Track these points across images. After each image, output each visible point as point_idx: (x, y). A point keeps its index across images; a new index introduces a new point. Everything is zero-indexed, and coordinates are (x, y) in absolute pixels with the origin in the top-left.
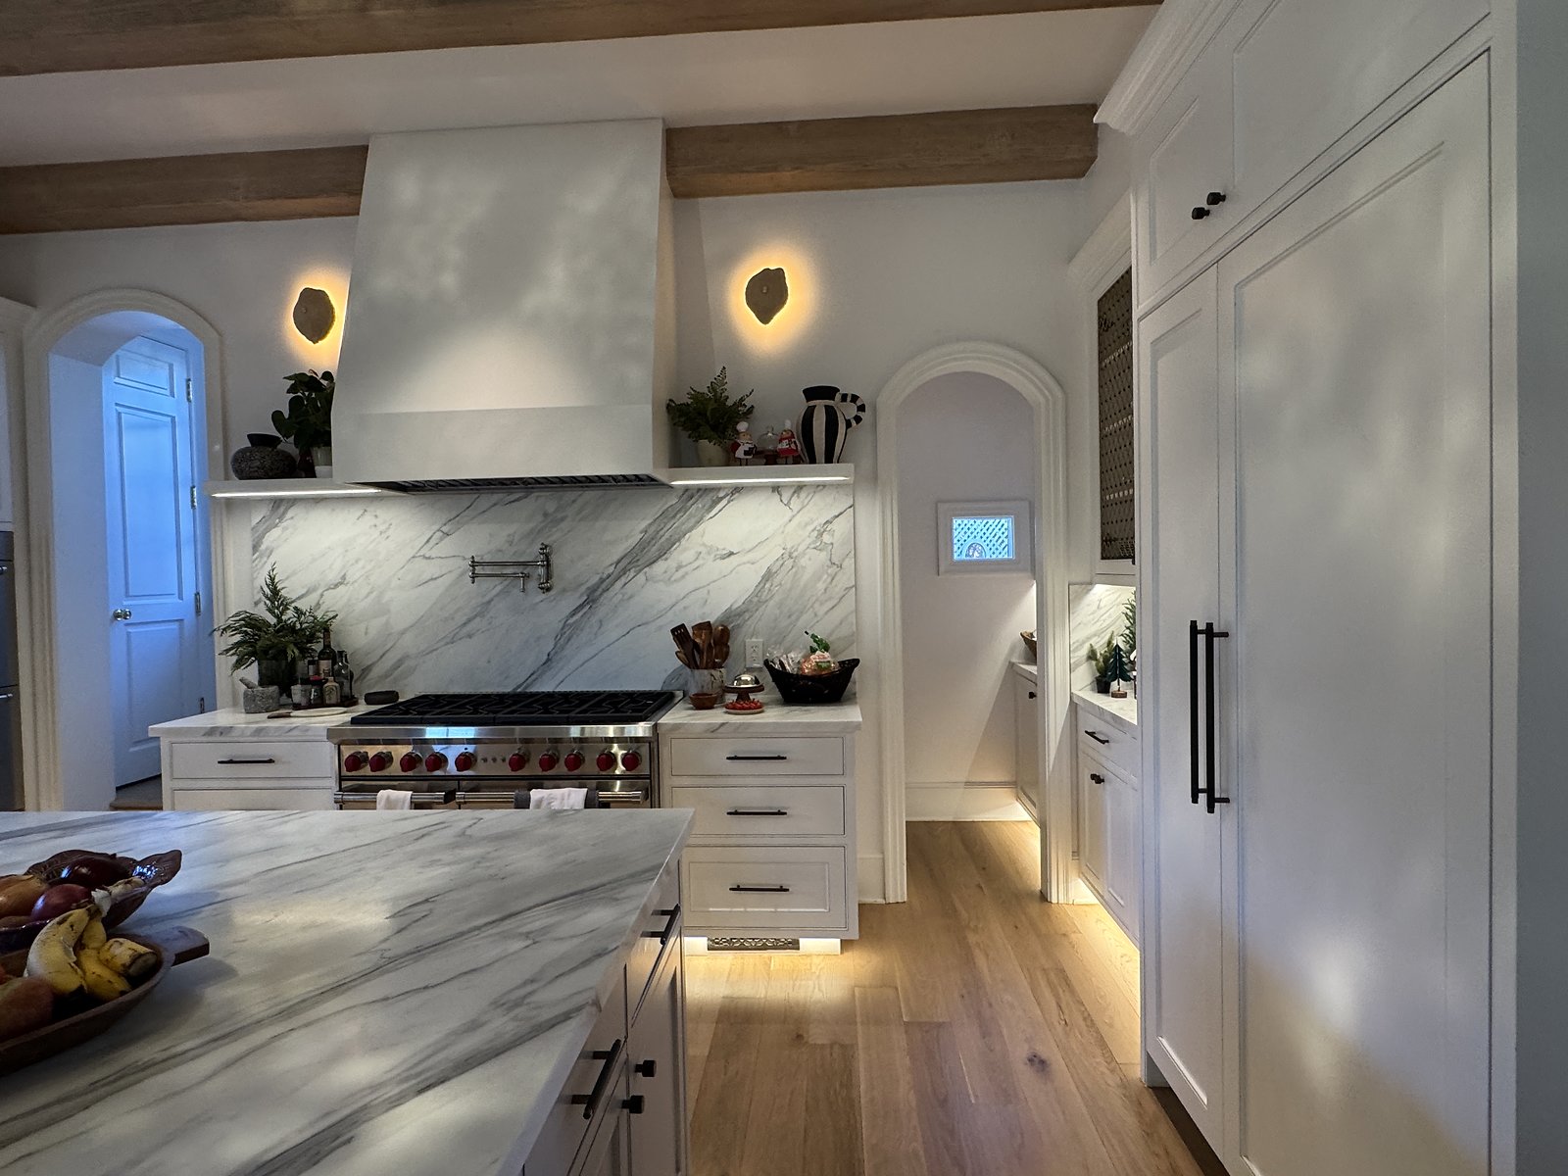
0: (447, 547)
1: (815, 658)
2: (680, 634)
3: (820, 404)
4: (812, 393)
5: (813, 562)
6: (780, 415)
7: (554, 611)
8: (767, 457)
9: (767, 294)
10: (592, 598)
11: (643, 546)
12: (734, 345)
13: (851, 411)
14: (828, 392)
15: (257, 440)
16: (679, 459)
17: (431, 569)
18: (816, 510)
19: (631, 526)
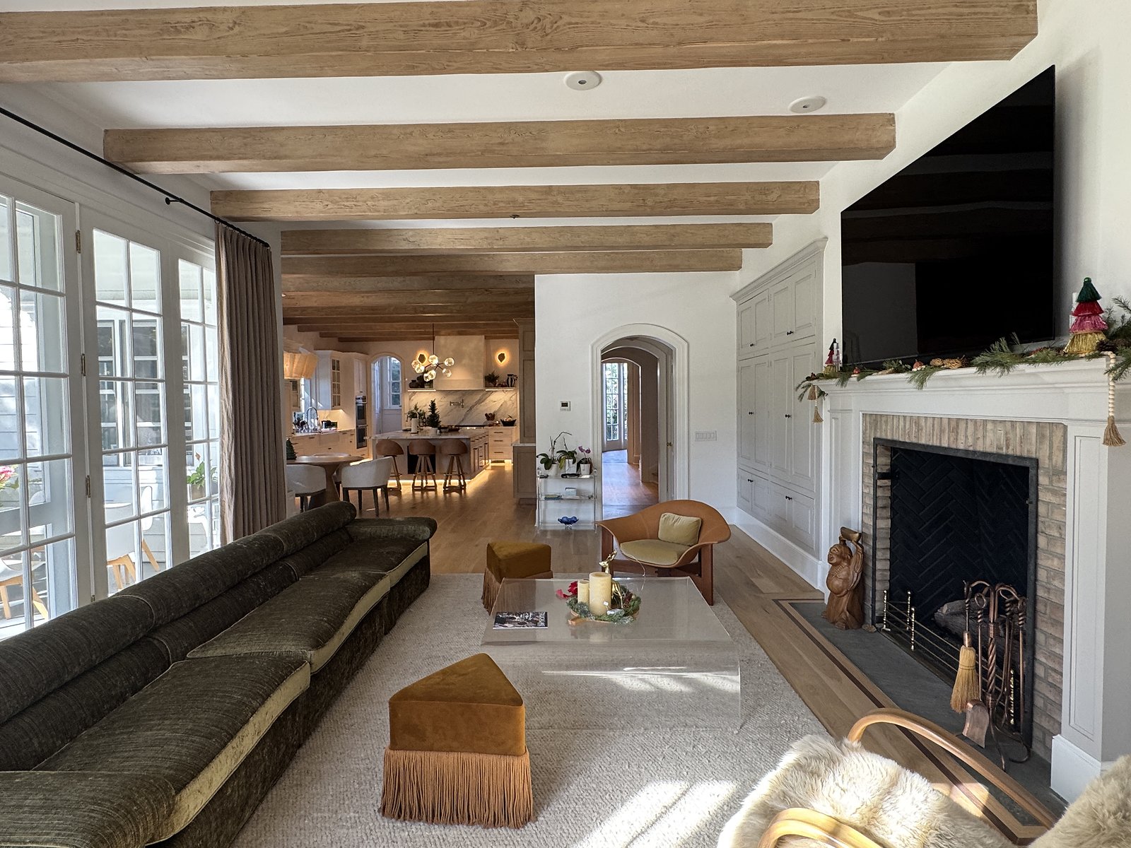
0: (445, 400)
1: (510, 419)
2: (486, 415)
3: (510, 377)
4: (509, 375)
5: (509, 403)
6: (503, 379)
7: (464, 411)
8: (502, 386)
9: (502, 357)
10: (471, 409)
11: (480, 400)
12: (496, 366)
13: (515, 378)
14: (511, 375)
15: (413, 381)
16: (487, 386)
17: (442, 403)
18: (510, 395)
19: (478, 397)
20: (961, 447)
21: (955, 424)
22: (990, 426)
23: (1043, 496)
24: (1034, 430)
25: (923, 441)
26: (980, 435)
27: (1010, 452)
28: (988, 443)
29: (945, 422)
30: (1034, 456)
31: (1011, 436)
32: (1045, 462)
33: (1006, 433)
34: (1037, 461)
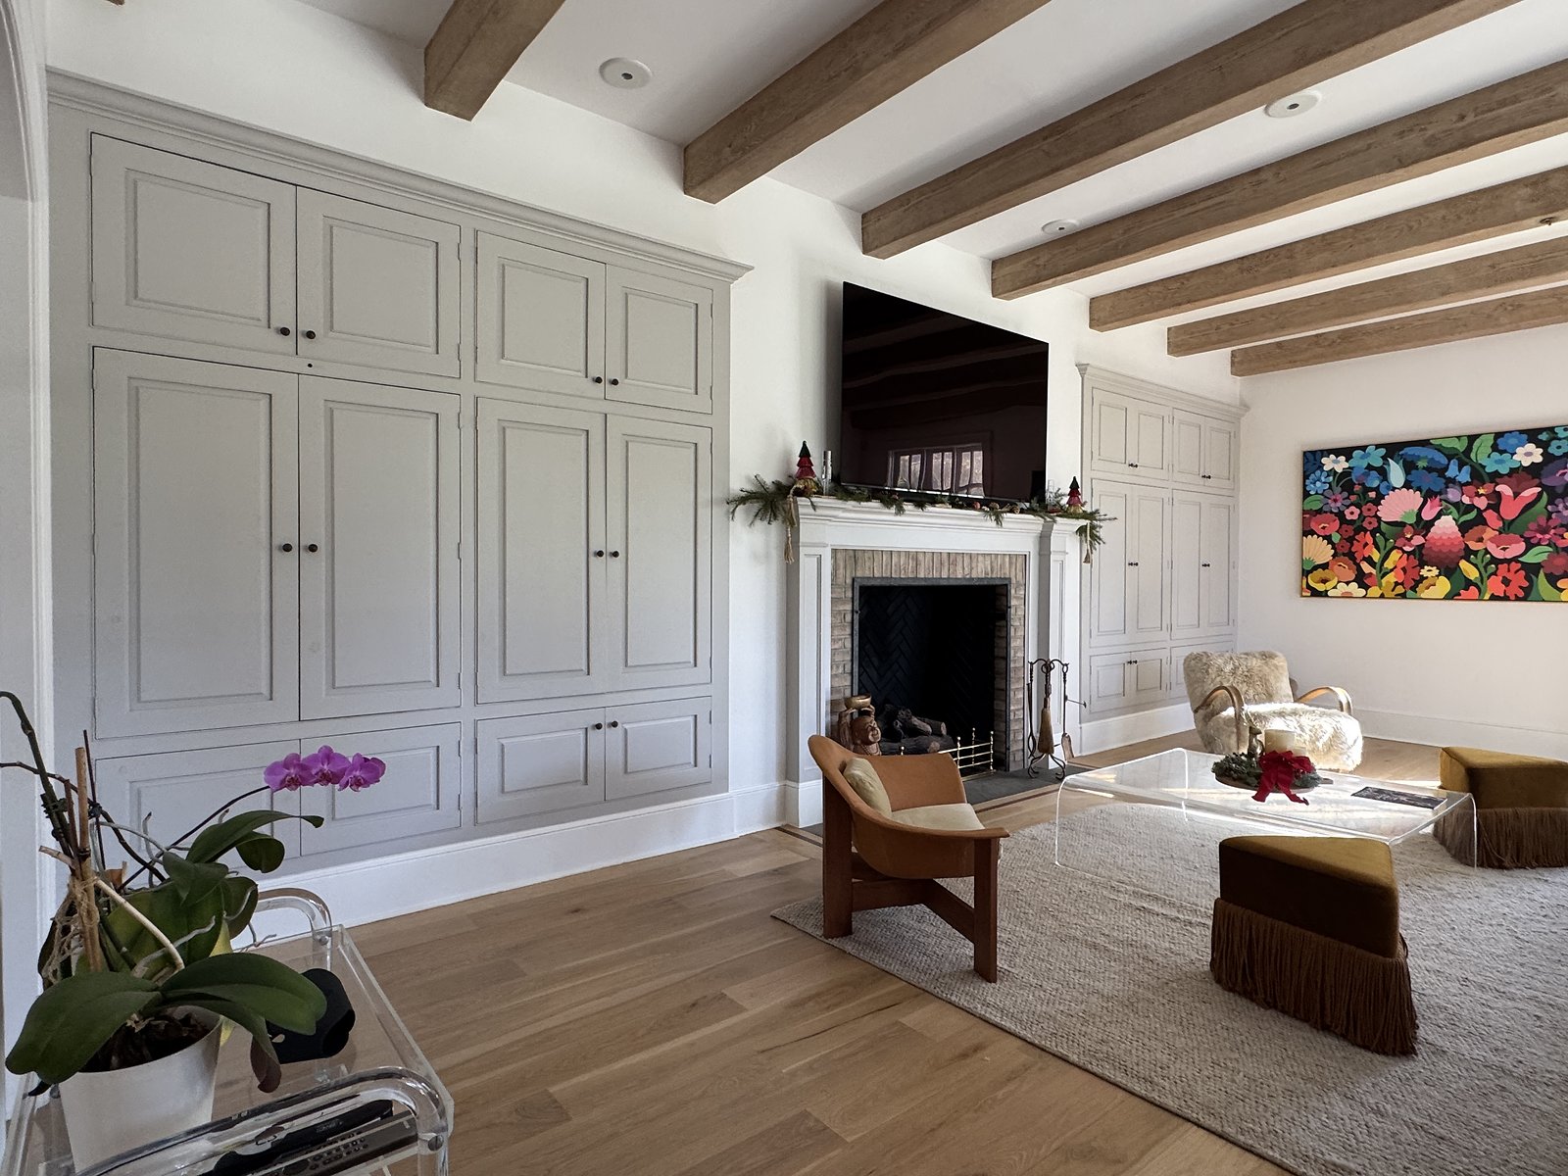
20: (960, 576)
21: (952, 558)
22: (981, 558)
23: (1013, 602)
24: (1007, 559)
25: (922, 576)
26: (974, 565)
27: (994, 576)
28: (979, 572)
29: (945, 557)
30: (1007, 576)
31: (995, 565)
32: (1014, 581)
33: (991, 562)
34: (1010, 579)
